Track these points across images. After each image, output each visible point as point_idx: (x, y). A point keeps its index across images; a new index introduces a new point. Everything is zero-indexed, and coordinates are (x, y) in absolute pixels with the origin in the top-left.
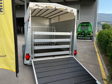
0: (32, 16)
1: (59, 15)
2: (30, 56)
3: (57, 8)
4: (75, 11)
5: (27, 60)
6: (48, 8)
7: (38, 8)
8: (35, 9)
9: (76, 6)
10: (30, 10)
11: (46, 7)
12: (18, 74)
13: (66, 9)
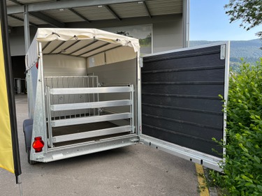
0: (44, 54)
1: (105, 51)
2: (43, 143)
3: (97, 37)
4: (135, 43)
5: (36, 152)
6: (79, 39)
7: (57, 40)
8: (50, 42)
10: (40, 44)
11: (75, 36)
13: (117, 40)
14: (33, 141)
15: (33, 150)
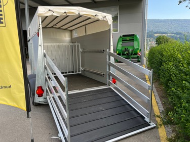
0: (43, 28)
1: (85, 25)
2: (43, 91)
3: (81, 13)
4: (109, 17)
6: (68, 15)
7: (52, 15)
8: (47, 17)
9: (113, 9)
10: (40, 18)
11: (65, 12)
12: (30, 113)
13: (96, 15)
14: (36, 89)
15: (36, 95)
